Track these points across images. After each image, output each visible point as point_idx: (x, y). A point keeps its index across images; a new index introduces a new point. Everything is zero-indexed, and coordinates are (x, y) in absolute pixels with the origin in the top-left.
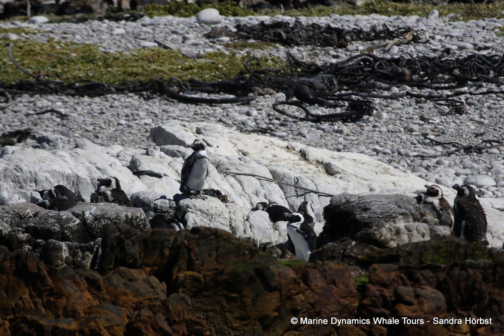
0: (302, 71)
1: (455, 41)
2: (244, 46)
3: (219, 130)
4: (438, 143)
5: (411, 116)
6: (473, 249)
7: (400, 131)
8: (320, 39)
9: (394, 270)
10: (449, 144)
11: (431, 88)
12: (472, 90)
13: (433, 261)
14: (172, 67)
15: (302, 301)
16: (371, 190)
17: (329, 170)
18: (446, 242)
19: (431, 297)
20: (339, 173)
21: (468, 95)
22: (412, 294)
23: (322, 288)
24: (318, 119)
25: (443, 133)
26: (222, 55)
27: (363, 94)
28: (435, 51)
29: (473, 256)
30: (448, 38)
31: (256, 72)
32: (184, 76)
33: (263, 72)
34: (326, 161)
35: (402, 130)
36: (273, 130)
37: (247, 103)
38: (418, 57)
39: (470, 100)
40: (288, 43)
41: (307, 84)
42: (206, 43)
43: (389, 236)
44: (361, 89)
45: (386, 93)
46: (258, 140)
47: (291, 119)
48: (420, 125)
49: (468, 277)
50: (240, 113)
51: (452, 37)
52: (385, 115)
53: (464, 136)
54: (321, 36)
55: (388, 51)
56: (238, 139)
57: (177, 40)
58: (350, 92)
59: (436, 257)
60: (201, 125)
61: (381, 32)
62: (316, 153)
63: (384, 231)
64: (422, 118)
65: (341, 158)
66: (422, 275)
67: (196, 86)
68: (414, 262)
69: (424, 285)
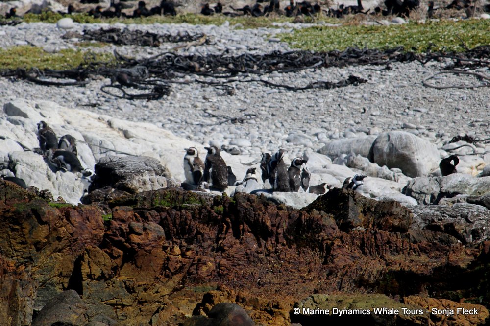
0: (125, 63)
1: (235, 43)
2: (87, 45)
3: (51, 106)
4: (214, 116)
5: (197, 96)
6: (188, 196)
7: (188, 107)
8: (141, 41)
9: (130, 211)
10: (221, 116)
11: (213, 76)
12: (241, 78)
13: (160, 204)
14: (34, 59)
15: (64, 232)
16: (154, 149)
17: (126, 135)
18: (169, 191)
19: (154, 230)
20: (132, 137)
21: (238, 82)
22: (141, 228)
23: (79, 223)
24: (132, 98)
25: (218, 109)
26: (71, 51)
27: (166, 80)
28: (220, 50)
29: (188, 201)
30: (231, 41)
31: (92, 64)
32: (40, 66)
33: (97, 64)
34: (124, 129)
35: (190, 106)
36: (99, 105)
37: (84, 85)
38: (207, 54)
39: (238, 86)
40: (118, 43)
41: (126, 73)
42: (61, 42)
43: (138, 185)
44: (164, 77)
45: (181, 80)
46: (79, 113)
47: (113, 98)
48: (203, 103)
49: (181, 216)
50: (78, 92)
51: (233, 41)
52: (179, 96)
53: (232, 111)
54: (142, 39)
55: (188, 50)
56: (65, 113)
57: (41, 40)
58: (157, 79)
59: (163, 202)
60: (39, 102)
61: (184, 36)
62: (119, 122)
63: (134, 182)
64: (204, 98)
65: (136, 127)
66: (150, 214)
67: (48, 72)
68: (147, 205)
69: (151, 221)
